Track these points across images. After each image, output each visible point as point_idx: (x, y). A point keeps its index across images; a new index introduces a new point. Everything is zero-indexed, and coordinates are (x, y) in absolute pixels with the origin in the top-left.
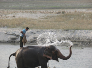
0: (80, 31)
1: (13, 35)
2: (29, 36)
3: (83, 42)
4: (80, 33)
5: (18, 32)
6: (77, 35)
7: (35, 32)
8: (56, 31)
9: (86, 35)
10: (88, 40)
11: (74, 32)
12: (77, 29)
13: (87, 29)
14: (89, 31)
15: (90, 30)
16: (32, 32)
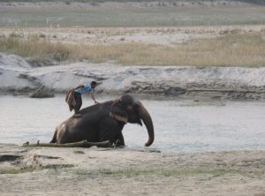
0: (228, 69)
1: (89, 77)
2: (123, 79)
3: (232, 92)
4: (230, 72)
5: (102, 72)
6: (221, 77)
7: (138, 72)
8: (180, 69)
9: (240, 78)
10: (242, 87)
11: (216, 71)
12: (224, 66)
13: (242, 66)
14: (247, 70)
15: (251, 67)
16: (131, 72)
